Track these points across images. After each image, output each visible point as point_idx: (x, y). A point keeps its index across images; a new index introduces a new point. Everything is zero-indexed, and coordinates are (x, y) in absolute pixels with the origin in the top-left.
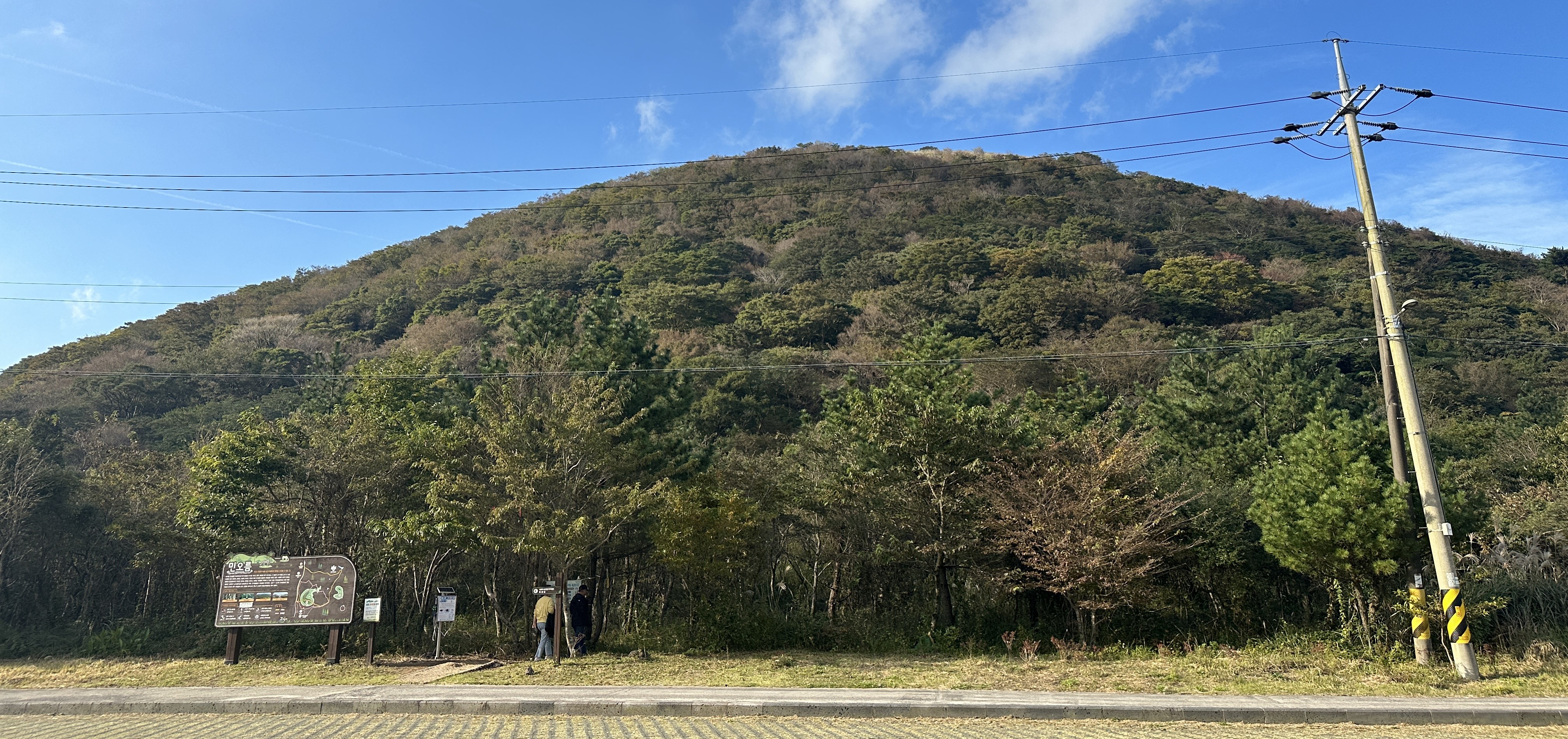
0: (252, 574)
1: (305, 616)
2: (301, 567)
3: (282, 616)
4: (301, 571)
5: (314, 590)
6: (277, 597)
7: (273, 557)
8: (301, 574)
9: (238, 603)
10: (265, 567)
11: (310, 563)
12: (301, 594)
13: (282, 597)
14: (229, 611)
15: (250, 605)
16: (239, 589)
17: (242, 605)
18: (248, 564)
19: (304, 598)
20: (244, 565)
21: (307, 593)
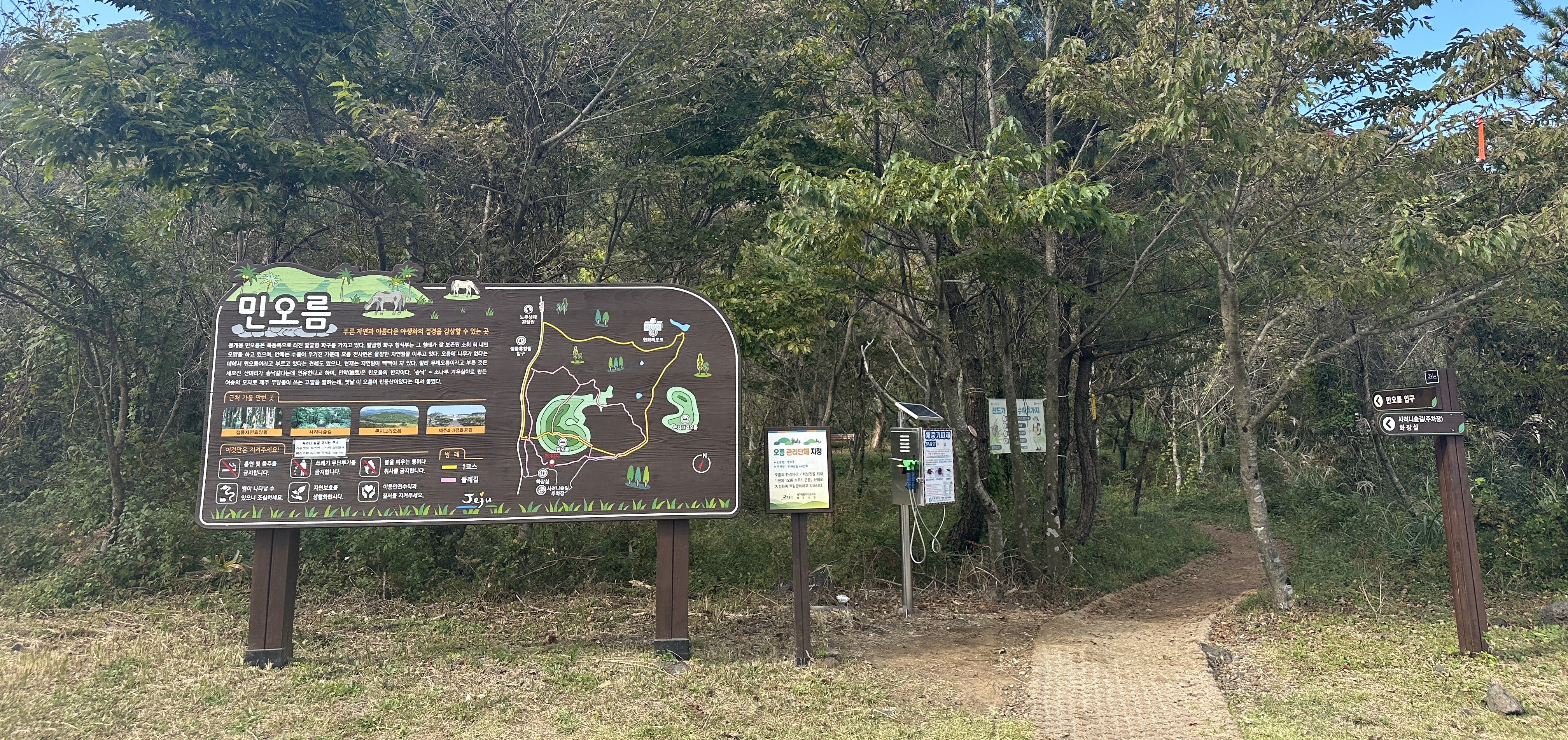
0: (332, 338)
1: (563, 490)
2: (529, 320)
3: (470, 487)
4: (531, 333)
5: (588, 400)
6: (444, 421)
7: (416, 283)
8: (532, 341)
9: (288, 441)
10: (388, 315)
11: (563, 307)
12: (536, 410)
13: (464, 422)
14: (253, 469)
15: (338, 449)
16: (286, 392)
17: (303, 449)
18: (317, 307)
19: (553, 423)
20: (301, 307)
21: (563, 410)
